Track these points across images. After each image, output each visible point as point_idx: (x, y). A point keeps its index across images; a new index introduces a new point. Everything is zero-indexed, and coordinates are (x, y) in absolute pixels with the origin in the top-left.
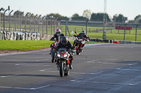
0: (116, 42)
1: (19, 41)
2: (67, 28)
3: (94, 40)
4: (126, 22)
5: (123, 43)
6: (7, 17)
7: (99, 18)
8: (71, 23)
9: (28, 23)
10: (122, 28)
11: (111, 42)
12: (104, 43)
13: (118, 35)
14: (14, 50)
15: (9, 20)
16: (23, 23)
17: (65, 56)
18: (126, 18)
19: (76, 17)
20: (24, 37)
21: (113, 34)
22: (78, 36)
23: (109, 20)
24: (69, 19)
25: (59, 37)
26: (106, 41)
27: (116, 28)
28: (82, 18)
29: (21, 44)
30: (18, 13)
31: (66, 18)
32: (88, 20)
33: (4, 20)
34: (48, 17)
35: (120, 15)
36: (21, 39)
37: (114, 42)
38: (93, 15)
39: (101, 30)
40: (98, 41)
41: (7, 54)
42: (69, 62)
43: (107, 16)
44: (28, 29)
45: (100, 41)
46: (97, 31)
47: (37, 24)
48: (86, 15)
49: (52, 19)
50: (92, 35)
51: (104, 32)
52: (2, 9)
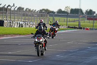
0: (87, 29)
1: (21, 28)
2: (54, 19)
3: (72, 28)
4: (95, 15)
5: (92, 29)
6: (12, 11)
7: (76, 12)
9: (27, 15)
10: (92, 19)
11: (84, 29)
12: (79, 30)
13: (89, 24)
14: (17, 34)
15: (14, 13)
16: (24, 15)
17: (41, 40)
18: (95, 12)
19: (60, 11)
20: (24, 25)
21: (86, 23)
22: (53, 25)
23: (83, 13)
24: (55, 13)
26: (81, 28)
27: (88, 19)
28: (64, 12)
29: (22, 30)
30: (20, 9)
31: (53, 12)
32: (68, 13)
33: (10, 13)
34: (41, 11)
35: (90, 10)
36: (22, 27)
37: (86, 29)
38: (72, 10)
39: (77, 21)
40: (75, 28)
41: (12, 37)
42: (44, 45)
43: (81, 11)
44: (27, 19)
45: (77, 28)
46: (74, 21)
47: (33, 16)
48: (67, 10)
49: (44, 12)
50: (71, 24)
51: (79, 22)
52: (9, 5)
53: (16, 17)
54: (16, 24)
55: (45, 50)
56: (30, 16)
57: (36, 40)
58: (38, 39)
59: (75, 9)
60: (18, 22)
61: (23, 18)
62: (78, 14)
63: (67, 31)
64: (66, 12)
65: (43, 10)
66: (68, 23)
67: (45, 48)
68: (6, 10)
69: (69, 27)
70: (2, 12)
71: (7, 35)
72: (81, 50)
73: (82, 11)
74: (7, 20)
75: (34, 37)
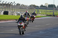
2: (38, 11)
3: (49, 16)
6: (13, 6)
7: (51, 7)
8: (40, 9)
9: (22, 8)
11: (56, 16)
12: (53, 17)
16: (20, 8)
17: (22, 24)
19: (42, 6)
21: (57, 13)
23: (55, 7)
24: (39, 7)
25: (27, 15)
28: (44, 6)
31: (38, 6)
32: (47, 7)
33: (12, 7)
34: (30, 6)
36: (19, 15)
38: (49, 5)
39: (52, 11)
40: (51, 16)
44: (22, 11)
45: (52, 16)
47: (26, 9)
48: (46, 5)
49: (32, 7)
50: (49, 13)
51: (53, 12)
52: (11, 3)
53: (16, 9)
54: (16, 13)
55: (25, 30)
56: (24, 9)
57: (19, 24)
58: (20, 24)
59: (51, 5)
60: (17, 12)
61: (20, 10)
62: (53, 8)
63: (46, 18)
64: (46, 6)
65: (32, 5)
66: (47, 13)
67: (25, 29)
68: (10, 5)
69: (47, 15)
70: (7, 6)
71: (10, 20)
72: (54, 29)
73: (55, 6)
74: (10, 11)
75: (17, 22)
